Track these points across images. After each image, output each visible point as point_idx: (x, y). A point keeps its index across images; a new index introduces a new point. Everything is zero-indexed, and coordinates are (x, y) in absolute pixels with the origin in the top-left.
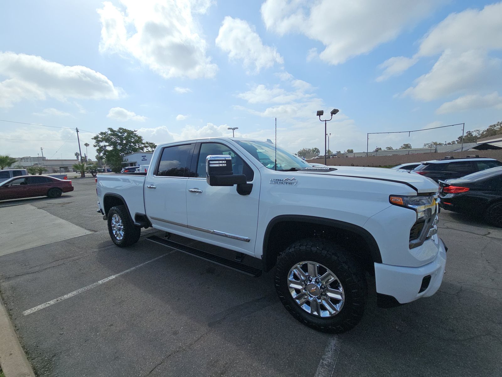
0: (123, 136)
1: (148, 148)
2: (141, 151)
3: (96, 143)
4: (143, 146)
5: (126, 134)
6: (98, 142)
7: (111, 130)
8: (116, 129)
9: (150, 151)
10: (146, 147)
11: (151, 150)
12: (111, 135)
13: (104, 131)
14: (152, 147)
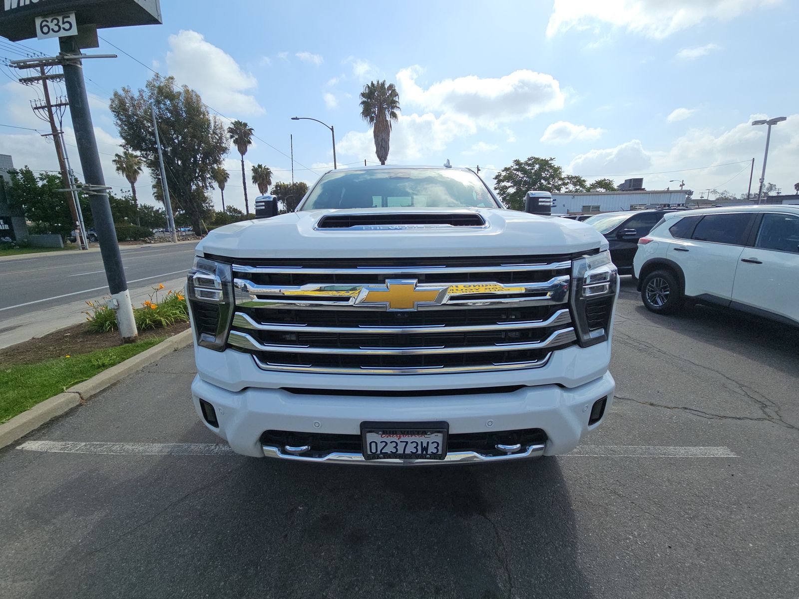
0: (532, 169)
1: (568, 186)
2: (557, 191)
3: (496, 184)
4: (560, 182)
5: (537, 166)
6: (499, 182)
7: (517, 162)
8: (523, 160)
9: (571, 191)
10: (565, 184)
11: (574, 189)
12: (517, 170)
13: (508, 166)
14: (575, 184)
